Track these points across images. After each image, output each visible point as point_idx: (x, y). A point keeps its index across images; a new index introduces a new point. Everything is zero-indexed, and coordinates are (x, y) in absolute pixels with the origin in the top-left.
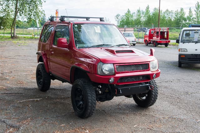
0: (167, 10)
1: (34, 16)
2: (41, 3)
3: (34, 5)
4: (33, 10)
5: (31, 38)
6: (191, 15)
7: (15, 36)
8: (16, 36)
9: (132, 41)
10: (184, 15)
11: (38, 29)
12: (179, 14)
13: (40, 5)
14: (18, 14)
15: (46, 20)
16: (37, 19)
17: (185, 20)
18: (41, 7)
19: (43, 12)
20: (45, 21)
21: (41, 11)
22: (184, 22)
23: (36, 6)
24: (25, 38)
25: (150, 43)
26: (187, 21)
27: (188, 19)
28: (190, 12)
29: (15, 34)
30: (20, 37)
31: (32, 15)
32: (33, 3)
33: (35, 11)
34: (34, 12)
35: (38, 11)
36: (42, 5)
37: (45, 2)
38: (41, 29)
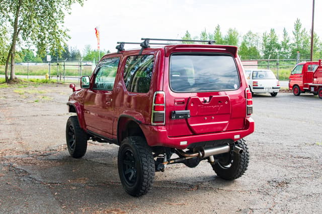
0: (250, 33)
2: (63, 15)
5: (45, 82)
6: (287, 39)
7: (14, 78)
8: (16, 78)
9: (273, 88)
10: (277, 39)
11: (58, 65)
12: (268, 38)
14: (20, 36)
17: (279, 48)
18: (63, 24)
19: (67, 32)
21: (63, 31)
22: (277, 51)
24: (33, 81)
25: (305, 91)
26: (282, 50)
27: (283, 45)
28: (285, 34)
29: (14, 76)
30: (23, 80)
31: (46, 39)
36: (64, 21)
37: (70, 14)
38: (64, 65)
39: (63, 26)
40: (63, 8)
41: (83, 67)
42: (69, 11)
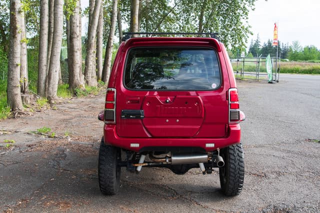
1: (233, 36)
2: (246, 11)
3: (232, 16)
4: (231, 26)
11: (238, 61)
13: (243, 17)
15: (260, 47)
16: (237, 43)
18: (247, 20)
19: (249, 29)
20: (259, 49)
21: (245, 27)
23: (237, 17)
31: (229, 35)
32: (231, 14)
33: (235, 27)
34: (232, 30)
35: (239, 27)
36: (248, 17)
37: (253, 10)
38: (244, 62)
39: (247, 22)
40: (247, 5)
41: (261, 64)
42: (253, 7)
